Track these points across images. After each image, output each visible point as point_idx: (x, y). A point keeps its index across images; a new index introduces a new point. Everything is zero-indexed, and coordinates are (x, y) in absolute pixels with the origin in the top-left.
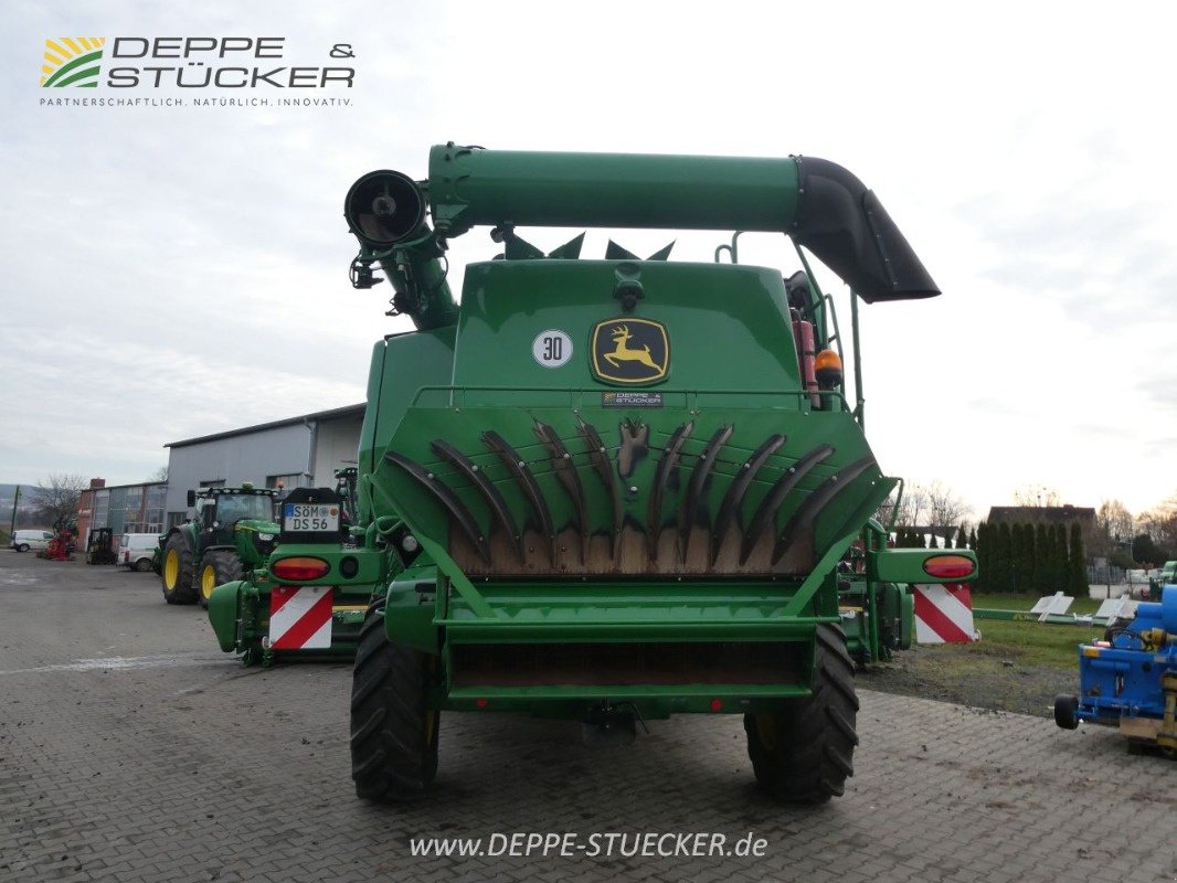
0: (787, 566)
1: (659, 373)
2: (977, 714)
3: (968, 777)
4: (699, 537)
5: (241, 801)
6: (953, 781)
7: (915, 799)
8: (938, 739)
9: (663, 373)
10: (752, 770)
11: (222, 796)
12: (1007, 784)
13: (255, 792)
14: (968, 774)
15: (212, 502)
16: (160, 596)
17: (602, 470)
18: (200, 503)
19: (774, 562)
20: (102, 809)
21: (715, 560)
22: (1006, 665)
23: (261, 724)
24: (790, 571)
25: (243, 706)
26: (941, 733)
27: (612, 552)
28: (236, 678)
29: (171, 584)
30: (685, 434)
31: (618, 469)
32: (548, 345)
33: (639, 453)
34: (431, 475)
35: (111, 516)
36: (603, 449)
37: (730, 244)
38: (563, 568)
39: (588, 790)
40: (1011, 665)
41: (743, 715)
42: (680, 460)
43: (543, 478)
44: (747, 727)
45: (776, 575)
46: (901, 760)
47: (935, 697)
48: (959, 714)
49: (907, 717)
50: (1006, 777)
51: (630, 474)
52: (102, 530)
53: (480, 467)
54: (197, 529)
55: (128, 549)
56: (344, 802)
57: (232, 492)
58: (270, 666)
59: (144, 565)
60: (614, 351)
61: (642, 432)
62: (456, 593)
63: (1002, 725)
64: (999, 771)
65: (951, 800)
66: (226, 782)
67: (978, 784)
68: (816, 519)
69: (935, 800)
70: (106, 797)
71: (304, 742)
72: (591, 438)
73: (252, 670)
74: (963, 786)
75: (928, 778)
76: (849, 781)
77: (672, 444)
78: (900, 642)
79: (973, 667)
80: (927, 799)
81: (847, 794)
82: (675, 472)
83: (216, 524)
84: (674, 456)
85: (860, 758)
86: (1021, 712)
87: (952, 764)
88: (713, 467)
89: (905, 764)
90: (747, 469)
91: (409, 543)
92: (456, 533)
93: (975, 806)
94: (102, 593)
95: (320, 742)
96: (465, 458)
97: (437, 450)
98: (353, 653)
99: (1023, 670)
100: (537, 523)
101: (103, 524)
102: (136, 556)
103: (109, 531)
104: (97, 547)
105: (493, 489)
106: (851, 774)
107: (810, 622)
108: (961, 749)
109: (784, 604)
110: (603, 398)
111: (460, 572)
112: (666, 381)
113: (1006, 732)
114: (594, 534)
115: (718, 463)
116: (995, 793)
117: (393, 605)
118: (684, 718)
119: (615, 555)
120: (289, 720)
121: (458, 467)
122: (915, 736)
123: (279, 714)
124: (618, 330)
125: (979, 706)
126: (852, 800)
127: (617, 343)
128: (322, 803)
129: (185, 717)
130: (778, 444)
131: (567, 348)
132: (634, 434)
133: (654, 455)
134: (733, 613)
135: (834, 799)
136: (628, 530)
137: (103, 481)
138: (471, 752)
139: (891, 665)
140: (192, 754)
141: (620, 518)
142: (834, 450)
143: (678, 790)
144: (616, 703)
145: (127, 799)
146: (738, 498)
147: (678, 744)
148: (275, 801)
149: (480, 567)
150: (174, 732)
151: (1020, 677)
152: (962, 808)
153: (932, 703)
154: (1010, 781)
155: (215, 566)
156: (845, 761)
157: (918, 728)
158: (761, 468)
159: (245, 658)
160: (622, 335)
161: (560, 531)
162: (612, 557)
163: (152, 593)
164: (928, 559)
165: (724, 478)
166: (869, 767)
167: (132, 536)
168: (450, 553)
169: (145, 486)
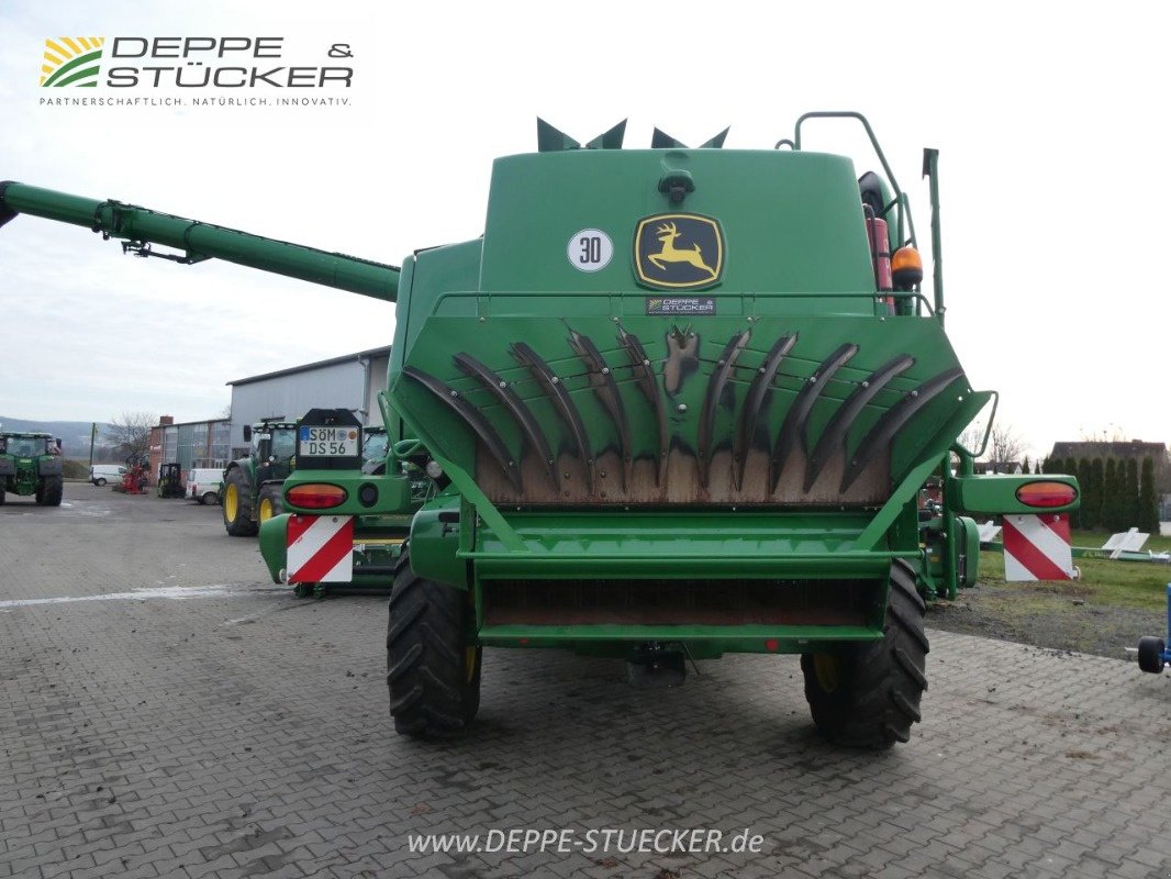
0: (859, 493)
1: (711, 276)
2: (1050, 655)
3: (1043, 723)
4: (757, 461)
5: (280, 734)
6: (1027, 727)
7: (986, 746)
8: (1009, 681)
9: (715, 275)
10: (809, 712)
11: (261, 728)
12: (1087, 732)
13: (295, 725)
14: (1043, 719)
15: (268, 436)
16: (221, 529)
17: (645, 385)
18: (256, 438)
19: (843, 489)
20: (143, 738)
21: (774, 487)
22: (1076, 604)
23: (308, 655)
24: (861, 499)
25: (293, 637)
26: (1011, 675)
27: (657, 478)
28: (287, 609)
29: (232, 517)
30: (742, 343)
31: (664, 384)
32: (585, 247)
33: (688, 367)
34: (454, 393)
35: (180, 452)
36: (647, 362)
37: (793, 140)
38: (603, 495)
39: (636, 730)
40: (1082, 604)
41: (800, 655)
42: (735, 374)
43: (580, 396)
44: (804, 668)
45: (844, 504)
46: (970, 704)
47: (1002, 637)
48: (1030, 655)
49: (973, 658)
50: (1086, 724)
51: (677, 391)
52: (171, 465)
53: (508, 384)
54: (255, 463)
55: (195, 483)
56: (384, 738)
57: (286, 427)
58: (321, 597)
59: (210, 499)
60: (660, 252)
61: (692, 343)
62: (484, 525)
63: (1077, 667)
64: (1077, 717)
65: (1025, 748)
66: (267, 714)
67: (1055, 731)
68: (892, 442)
69: (1009, 748)
70: (148, 727)
71: (349, 674)
72: (634, 350)
73: (303, 601)
74: (1039, 732)
75: (999, 724)
76: (915, 726)
77: (727, 355)
78: (964, 580)
79: (1040, 606)
80: (1000, 747)
81: (913, 740)
82: (729, 387)
83: (272, 459)
84: (728, 370)
85: (927, 702)
86: (1096, 654)
87: (1023, 709)
88: (773, 381)
89: (973, 708)
90: (813, 384)
91: (434, 468)
92: (482, 456)
93: (1054, 757)
94: (168, 525)
95: (365, 675)
96: (492, 374)
97: (460, 364)
98: (389, 586)
99: (1095, 608)
100: (572, 447)
101: (172, 459)
102: (203, 490)
103: (178, 466)
104: (167, 481)
105: (523, 407)
106: (918, 719)
107: (884, 557)
108: (1036, 693)
109: (854, 537)
110: (648, 305)
111: (486, 499)
112: (720, 285)
113: (1082, 675)
114: (636, 459)
115: (779, 378)
116: (1074, 741)
117: (417, 536)
118: (736, 657)
119: (661, 481)
120: (336, 652)
121: (484, 383)
122: (983, 678)
123: (327, 646)
124: (664, 228)
125: (1050, 646)
126: (916, 747)
127: (663, 242)
128: (361, 739)
129: (234, 647)
130: (849, 354)
131: (607, 250)
132: (682, 345)
133: (705, 367)
134: (794, 547)
135: (898, 745)
136: (675, 454)
137: (171, 419)
138: (515, 688)
139: (953, 603)
140: (237, 684)
141: (667, 441)
142: (914, 360)
143: (732, 733)
144: (663, 643)
145: (168, 729)
146: (803, 416)
147: (730, 683)
148: (314, 735)
149: (511, 496)
150: (222, 662)
151: (1092, 616)
152: (1039, 758)
153: (1000, 643)
154: (1090, 728)
155: (272, 499)
156: (912, 706)
157: (985, 670)
158: (829, 382)
159: (296, 590)
160: (669, 233)
161: (599, 455)
162: (657, 484)
163: (213, 526)
164: (1022, 486)
165: (785, 396)
166: (936, 711)
167: (199, 471)
168: (476, 479)
169: (211, 423)
